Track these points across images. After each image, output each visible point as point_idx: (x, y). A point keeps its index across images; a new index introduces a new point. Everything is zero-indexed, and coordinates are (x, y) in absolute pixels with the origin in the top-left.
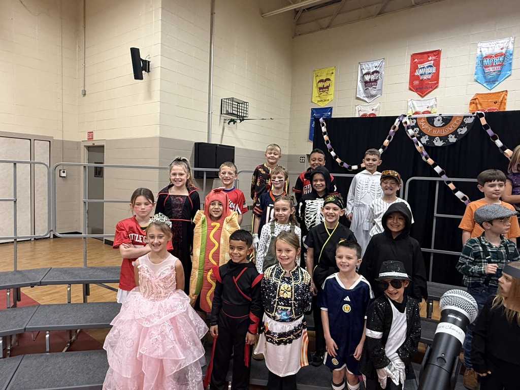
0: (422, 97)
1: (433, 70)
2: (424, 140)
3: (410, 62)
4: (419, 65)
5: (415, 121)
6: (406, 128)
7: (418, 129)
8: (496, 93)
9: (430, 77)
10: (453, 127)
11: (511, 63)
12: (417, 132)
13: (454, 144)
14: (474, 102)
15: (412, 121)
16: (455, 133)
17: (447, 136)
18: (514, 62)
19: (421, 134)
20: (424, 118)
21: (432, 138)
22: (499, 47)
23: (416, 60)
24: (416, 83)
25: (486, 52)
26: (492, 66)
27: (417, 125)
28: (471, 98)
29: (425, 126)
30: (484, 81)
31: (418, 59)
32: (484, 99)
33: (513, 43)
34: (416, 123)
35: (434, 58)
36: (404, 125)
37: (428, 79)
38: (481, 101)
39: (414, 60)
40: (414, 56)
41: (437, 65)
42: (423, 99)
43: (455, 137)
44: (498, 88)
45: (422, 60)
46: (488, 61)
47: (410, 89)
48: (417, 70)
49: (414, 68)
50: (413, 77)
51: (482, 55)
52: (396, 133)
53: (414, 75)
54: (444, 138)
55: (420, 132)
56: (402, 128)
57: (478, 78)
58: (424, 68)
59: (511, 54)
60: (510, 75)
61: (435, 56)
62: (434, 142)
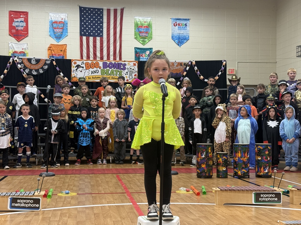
0: (19, 42)
1: (24, 24)
2: (27, 71)
3: (8, 16)
4: (14, 19)
5: (21, 60)
6: (16, 64)
7: (23, 65)
8: (61, 45)
9: (22, 28)
10: (41, 65)
11: (67, 29)
12: (23, 66)
13: (42, 74)
14: (50, 49)
15: (19, 60)
16: (42, 68)
17: (38, 70)
18: (69, 28)
19: (25, 68)
20: (26, 59)
21: (31, 70)
22: (61, 18)
23: (12, 15)
24: (14, 31)
25: (54, 20)
26: (58, 28)
27: (22, 63)
28: (48, 46)
29: (27, 63)
30: (54, 37)
31: (14, 15)
32: (55, 48)
33: (67, 17)
34: (22, 61)
35: (24, 16)
36: (16, 62)
37: (22, 30)
38: (54, 49)
39: (11, 15)
40: (11, 12)
41: (26, 21)
42: (19, 43)
43: (43, 70)
44: (62, 42)
45: (17, 16)
46: (56, 25)
47: (10, 35)
48: (13, 23)
49: (11, 21)
50: (11, 27)
51: (52, 21)
52: (11, 66)
53: (12, 26)
54: (37, 71)
55: (25, 66)
56: (14, 63)
57: (51, 34)
58: (18, 22)
59: (67, 23)
60: (67, 36)
61: (24, 15)
62: (32, 72)
